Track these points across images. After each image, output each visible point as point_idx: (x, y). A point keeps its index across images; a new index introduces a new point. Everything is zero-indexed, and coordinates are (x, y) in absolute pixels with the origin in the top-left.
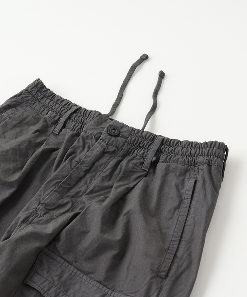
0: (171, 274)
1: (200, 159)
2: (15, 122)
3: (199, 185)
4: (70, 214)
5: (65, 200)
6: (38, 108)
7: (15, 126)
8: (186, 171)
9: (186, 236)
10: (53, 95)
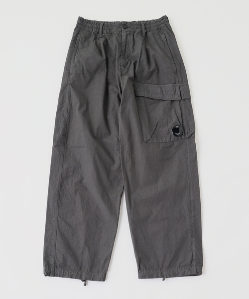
0: (178, 71)
1: (162, 26)
2: (84, 39)
3: (167, 35)
4: (132, 64)
5: (127, 60)
6: (87, 29)
7: (85, 41)
8: (159, 32)
9: (174, 55)
10: (89, 21)
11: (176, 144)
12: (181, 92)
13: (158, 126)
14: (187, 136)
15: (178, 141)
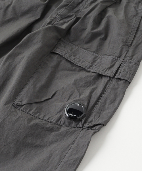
0: (133, 44)
5: (72, 14)
11: (63, 129)
12: (121, 68)
13: (55, 98)
14: (86, 125)
15: (69, 128)
